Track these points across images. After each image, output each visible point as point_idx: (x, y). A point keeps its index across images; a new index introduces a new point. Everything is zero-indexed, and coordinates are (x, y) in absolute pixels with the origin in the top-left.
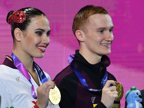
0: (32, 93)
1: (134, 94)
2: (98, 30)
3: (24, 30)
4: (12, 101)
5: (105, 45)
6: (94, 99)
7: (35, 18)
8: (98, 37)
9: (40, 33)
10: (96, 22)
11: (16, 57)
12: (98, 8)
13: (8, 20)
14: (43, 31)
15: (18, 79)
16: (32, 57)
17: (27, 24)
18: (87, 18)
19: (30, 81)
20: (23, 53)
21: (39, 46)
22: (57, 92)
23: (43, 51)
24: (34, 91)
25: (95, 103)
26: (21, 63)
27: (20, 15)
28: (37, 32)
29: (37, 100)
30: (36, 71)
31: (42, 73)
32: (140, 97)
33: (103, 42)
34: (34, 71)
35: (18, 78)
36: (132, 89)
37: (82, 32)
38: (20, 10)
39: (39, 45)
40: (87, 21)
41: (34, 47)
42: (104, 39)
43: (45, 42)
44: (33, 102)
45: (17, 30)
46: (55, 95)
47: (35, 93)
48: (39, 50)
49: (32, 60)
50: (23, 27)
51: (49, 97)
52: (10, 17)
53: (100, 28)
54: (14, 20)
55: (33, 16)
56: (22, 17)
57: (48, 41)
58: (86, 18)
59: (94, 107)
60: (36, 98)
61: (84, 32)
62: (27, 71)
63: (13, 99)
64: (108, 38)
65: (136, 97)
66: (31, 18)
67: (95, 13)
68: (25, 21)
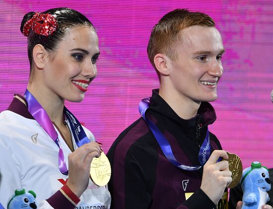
0: (59, 164)
1: (258, 175)
2: (197, 55)
3: (51, 49)
4: (22, 177)
5: (209, 83)
6: (186, 183)
7: (74, 29)
8: (196, 68)
9: (79, 56)
10: (193, 41)
11: (32, 97)
12: (198, 16)
13: (24, 29)
14: (86, 52)
15: (35, 138)
16: (62, 99)
17: (57, 38)
18: (177, 32)
19: (56, 142)
20: (46, 91)
21: (76, 81)
22: (105, 164)
23: (83, 91)
24: (63, 161)
25: (188, 191)
26: (42, 109)
27: (46, 21)
28: (74, 55)
29: (68, 177)
30: (69, 124)
31: (79, 129)
32: (268, 182)
33: (205, 78)
34: (65, 124)
35: (36, 136)
36: (253, 167)
37: (166, 58)
38: (46, 12)
39: (76, 78)
40: (178, 38)
41: (68, 81)
42: (207, 72)
43: (88, 74)
44: (61, 181)
45: (39, 49)
46: (101, 169)
47: (65, 165)
48: (76, 88)
49: (61, 105)
50: (49, 42)
51: (89, 171)
52: (27, 23)
53: (201, 53)
54: (34, 30)
55: (68, 25)
56: (50, 24)
57: (93, 73)
58: (175, 31)
59: (187, 198)
60: (66, 173)
61: (170, 57)
62: (51, 123)
63: (23, 173)
64: (214, 71)
65: (260, 181)
66: (66, 28)
67: (191, 25)
68: (54, 32)
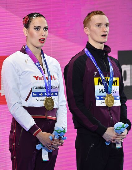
14: (40, 27)
15: (26, 61)
68: (28, 22)
